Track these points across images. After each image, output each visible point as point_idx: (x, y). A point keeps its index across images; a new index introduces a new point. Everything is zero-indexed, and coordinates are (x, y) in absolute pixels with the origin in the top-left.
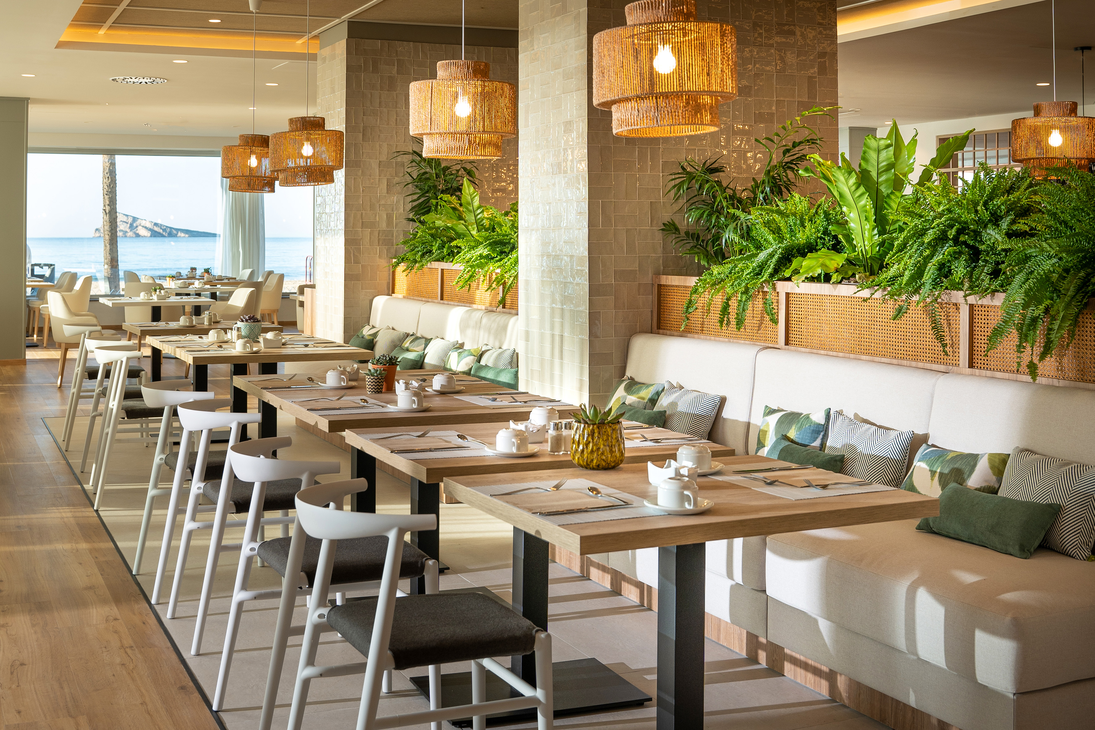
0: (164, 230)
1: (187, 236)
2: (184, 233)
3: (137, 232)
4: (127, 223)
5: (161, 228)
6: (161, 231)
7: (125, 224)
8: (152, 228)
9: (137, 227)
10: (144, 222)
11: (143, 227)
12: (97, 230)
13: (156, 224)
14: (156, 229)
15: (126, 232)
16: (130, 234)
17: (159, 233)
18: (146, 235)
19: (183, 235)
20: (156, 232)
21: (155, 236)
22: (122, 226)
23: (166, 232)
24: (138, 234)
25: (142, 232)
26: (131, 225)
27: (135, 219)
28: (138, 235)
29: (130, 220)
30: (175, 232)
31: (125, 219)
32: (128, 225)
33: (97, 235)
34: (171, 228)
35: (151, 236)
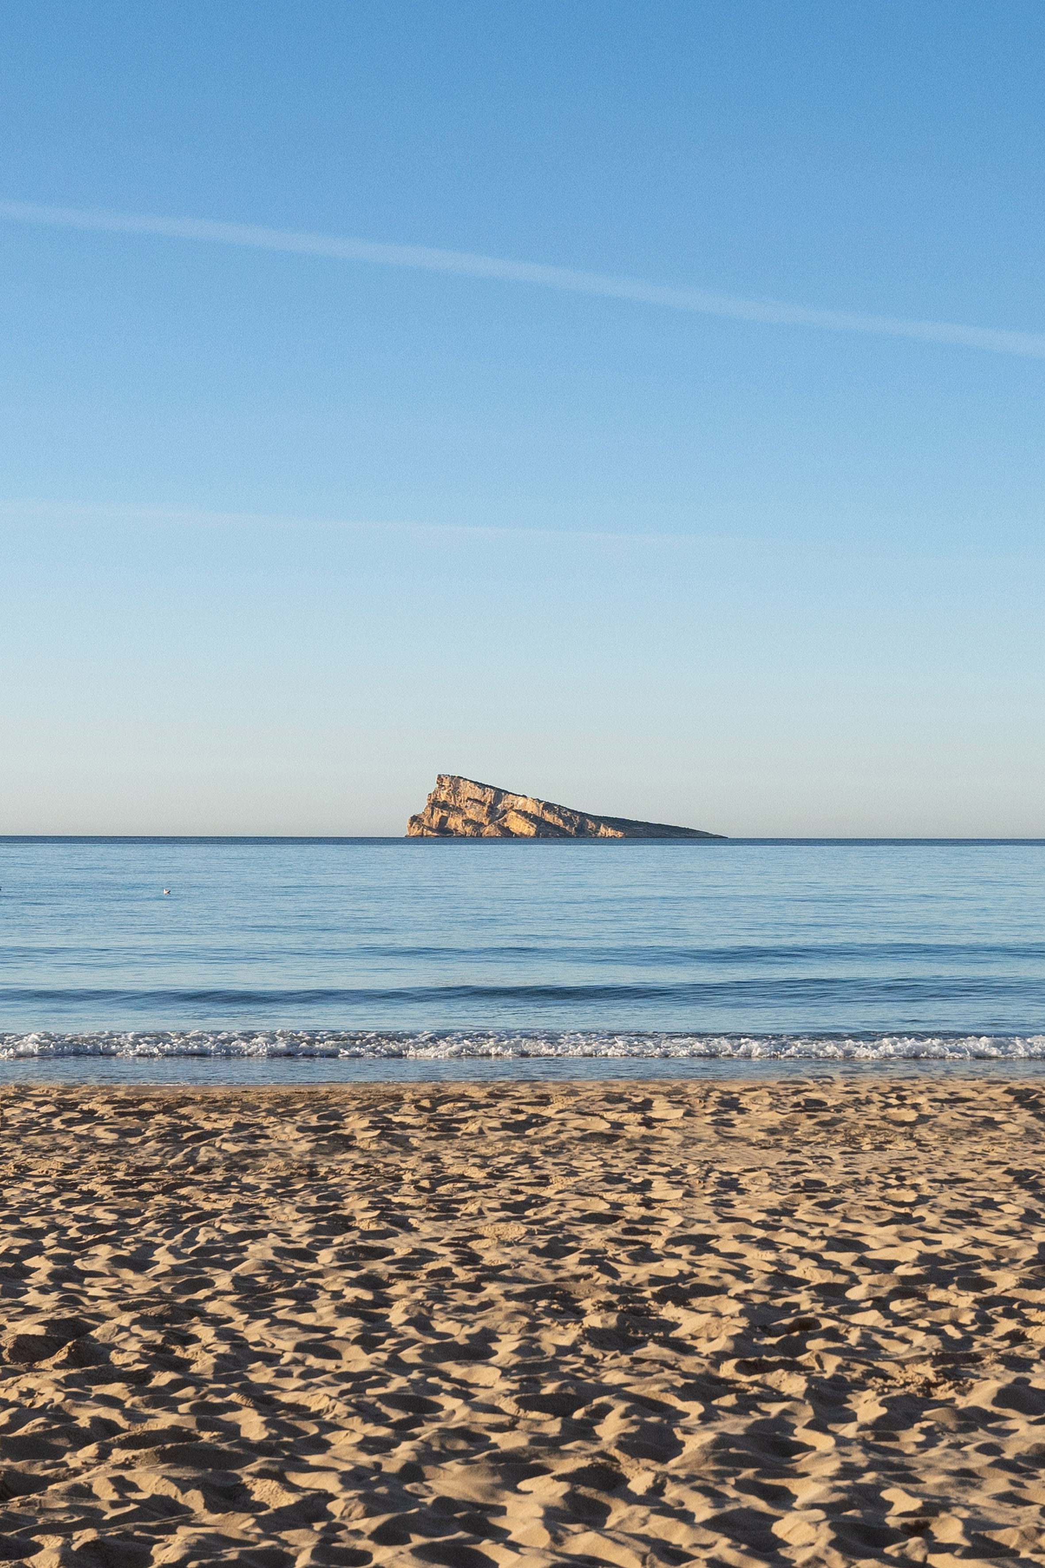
0: (567, 820)
1: (620, 834)
2: (614, 828)
3: (506, 825)
4: (483, 804)
5: (560, 817)
6: (561, 822)
7: (478, 807)
8: (539, 814)
9: (505, 812)
10: (521, 801)
11: (517, 811)
12: (414, 819)
13: (548, 806)
14: (549, 817)
15: (481, 825)
16: (489, 830)
17: (557, 828)
18: (525, 832)
19: (610, 832)
20: (548, 824)
21: (546, 836)
22: (472, 810)
23: (572, 825)
24: (508, 829)
25: (518, 825)
26: (492, 809)
27: (500, 794)
28: (508, 835)
29: (489, 796)
30: (591, 825)
31: (477, 794)
32: (486, 808)
33: (416, 832)
34: (582, 815)
35: (537, 835)
